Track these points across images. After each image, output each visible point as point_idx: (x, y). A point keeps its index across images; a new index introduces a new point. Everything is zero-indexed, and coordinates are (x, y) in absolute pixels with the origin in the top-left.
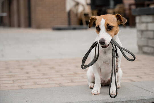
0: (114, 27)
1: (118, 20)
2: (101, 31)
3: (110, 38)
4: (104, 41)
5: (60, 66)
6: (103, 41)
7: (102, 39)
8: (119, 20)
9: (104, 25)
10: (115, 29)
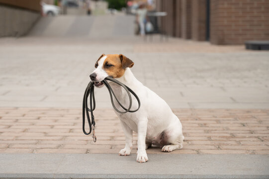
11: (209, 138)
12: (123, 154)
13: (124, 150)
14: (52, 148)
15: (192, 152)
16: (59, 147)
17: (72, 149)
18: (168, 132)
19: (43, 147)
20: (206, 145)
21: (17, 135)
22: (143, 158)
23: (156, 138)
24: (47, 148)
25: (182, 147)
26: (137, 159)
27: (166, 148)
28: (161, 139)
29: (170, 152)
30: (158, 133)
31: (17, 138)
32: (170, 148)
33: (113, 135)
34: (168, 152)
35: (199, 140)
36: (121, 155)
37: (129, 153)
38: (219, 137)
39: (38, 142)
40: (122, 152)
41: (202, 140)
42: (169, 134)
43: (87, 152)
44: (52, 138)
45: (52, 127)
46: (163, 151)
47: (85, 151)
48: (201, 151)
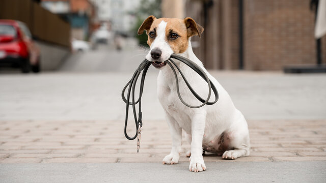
0: (180, 36)
1: (187, 28)
2: (157, 38)
3: (171, 52)
4: (159, 53)
5: (282, 130)
6: (157, 52)
7: (157, 49)
8: (189, 29)
9: (165, 30)
10: (181, 41)
11: (280, 145)
12: (169, 162)
13: (170, 156)
14: (68, 157)
15: (264, 159)
16: (78, 156)
17: (96, 158)
18: (230, 133)
19: (56, 156)
20: (280, 151)
21: (23, 145)
22: (199, 165)
23: (213, 142)
24: (62, 157)
25: (248, 154)
26: (190, 167)
27: (228, 154)
28: (219, 143)
29: (234, 159)
30: (216, 135)
31: (22, 148)
32: (233, 154)
33: (152, 143)
34: (231, 159)
35: (268, 147)
36: (165, 164)
37: (176, 161)
38: (292, 144)
39: (51, 151)
40: (166, 159)
41: (271, 147)
42: (231, 136)
43: (118, 161)
44: (70, 147)
45: (72, 137)
46: (225, 159)
47: (115, 160)
48: (276, 158)
